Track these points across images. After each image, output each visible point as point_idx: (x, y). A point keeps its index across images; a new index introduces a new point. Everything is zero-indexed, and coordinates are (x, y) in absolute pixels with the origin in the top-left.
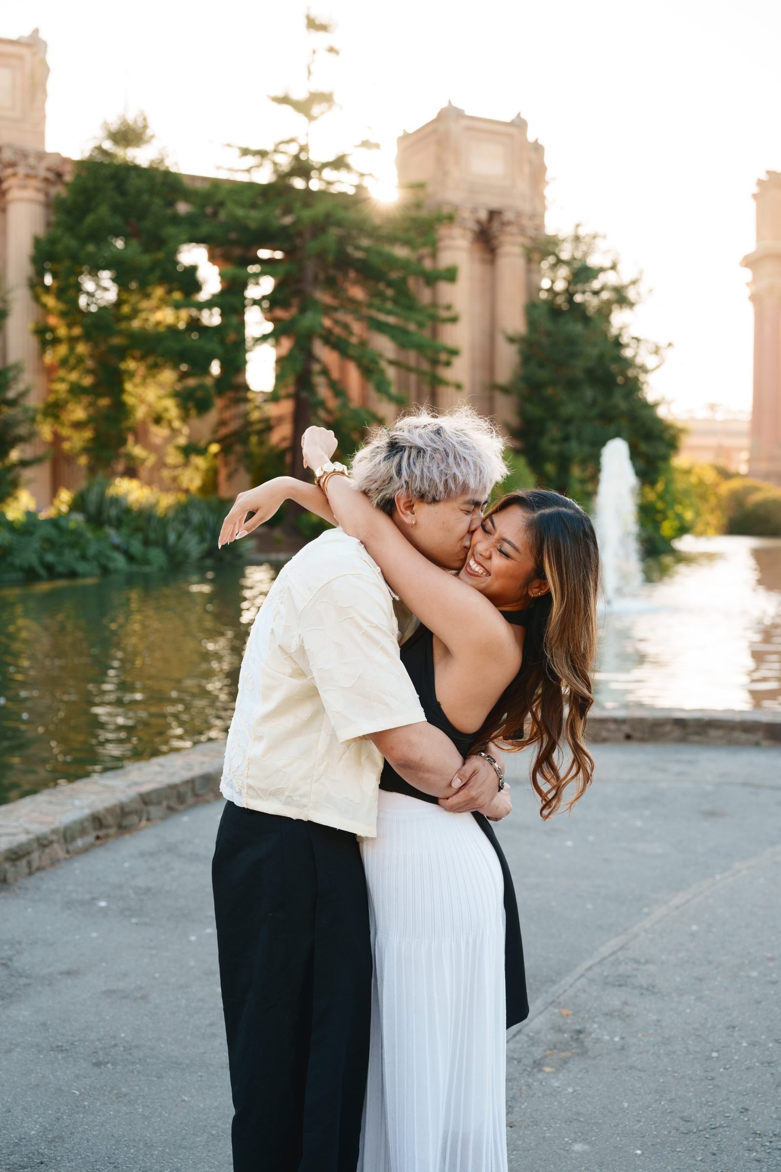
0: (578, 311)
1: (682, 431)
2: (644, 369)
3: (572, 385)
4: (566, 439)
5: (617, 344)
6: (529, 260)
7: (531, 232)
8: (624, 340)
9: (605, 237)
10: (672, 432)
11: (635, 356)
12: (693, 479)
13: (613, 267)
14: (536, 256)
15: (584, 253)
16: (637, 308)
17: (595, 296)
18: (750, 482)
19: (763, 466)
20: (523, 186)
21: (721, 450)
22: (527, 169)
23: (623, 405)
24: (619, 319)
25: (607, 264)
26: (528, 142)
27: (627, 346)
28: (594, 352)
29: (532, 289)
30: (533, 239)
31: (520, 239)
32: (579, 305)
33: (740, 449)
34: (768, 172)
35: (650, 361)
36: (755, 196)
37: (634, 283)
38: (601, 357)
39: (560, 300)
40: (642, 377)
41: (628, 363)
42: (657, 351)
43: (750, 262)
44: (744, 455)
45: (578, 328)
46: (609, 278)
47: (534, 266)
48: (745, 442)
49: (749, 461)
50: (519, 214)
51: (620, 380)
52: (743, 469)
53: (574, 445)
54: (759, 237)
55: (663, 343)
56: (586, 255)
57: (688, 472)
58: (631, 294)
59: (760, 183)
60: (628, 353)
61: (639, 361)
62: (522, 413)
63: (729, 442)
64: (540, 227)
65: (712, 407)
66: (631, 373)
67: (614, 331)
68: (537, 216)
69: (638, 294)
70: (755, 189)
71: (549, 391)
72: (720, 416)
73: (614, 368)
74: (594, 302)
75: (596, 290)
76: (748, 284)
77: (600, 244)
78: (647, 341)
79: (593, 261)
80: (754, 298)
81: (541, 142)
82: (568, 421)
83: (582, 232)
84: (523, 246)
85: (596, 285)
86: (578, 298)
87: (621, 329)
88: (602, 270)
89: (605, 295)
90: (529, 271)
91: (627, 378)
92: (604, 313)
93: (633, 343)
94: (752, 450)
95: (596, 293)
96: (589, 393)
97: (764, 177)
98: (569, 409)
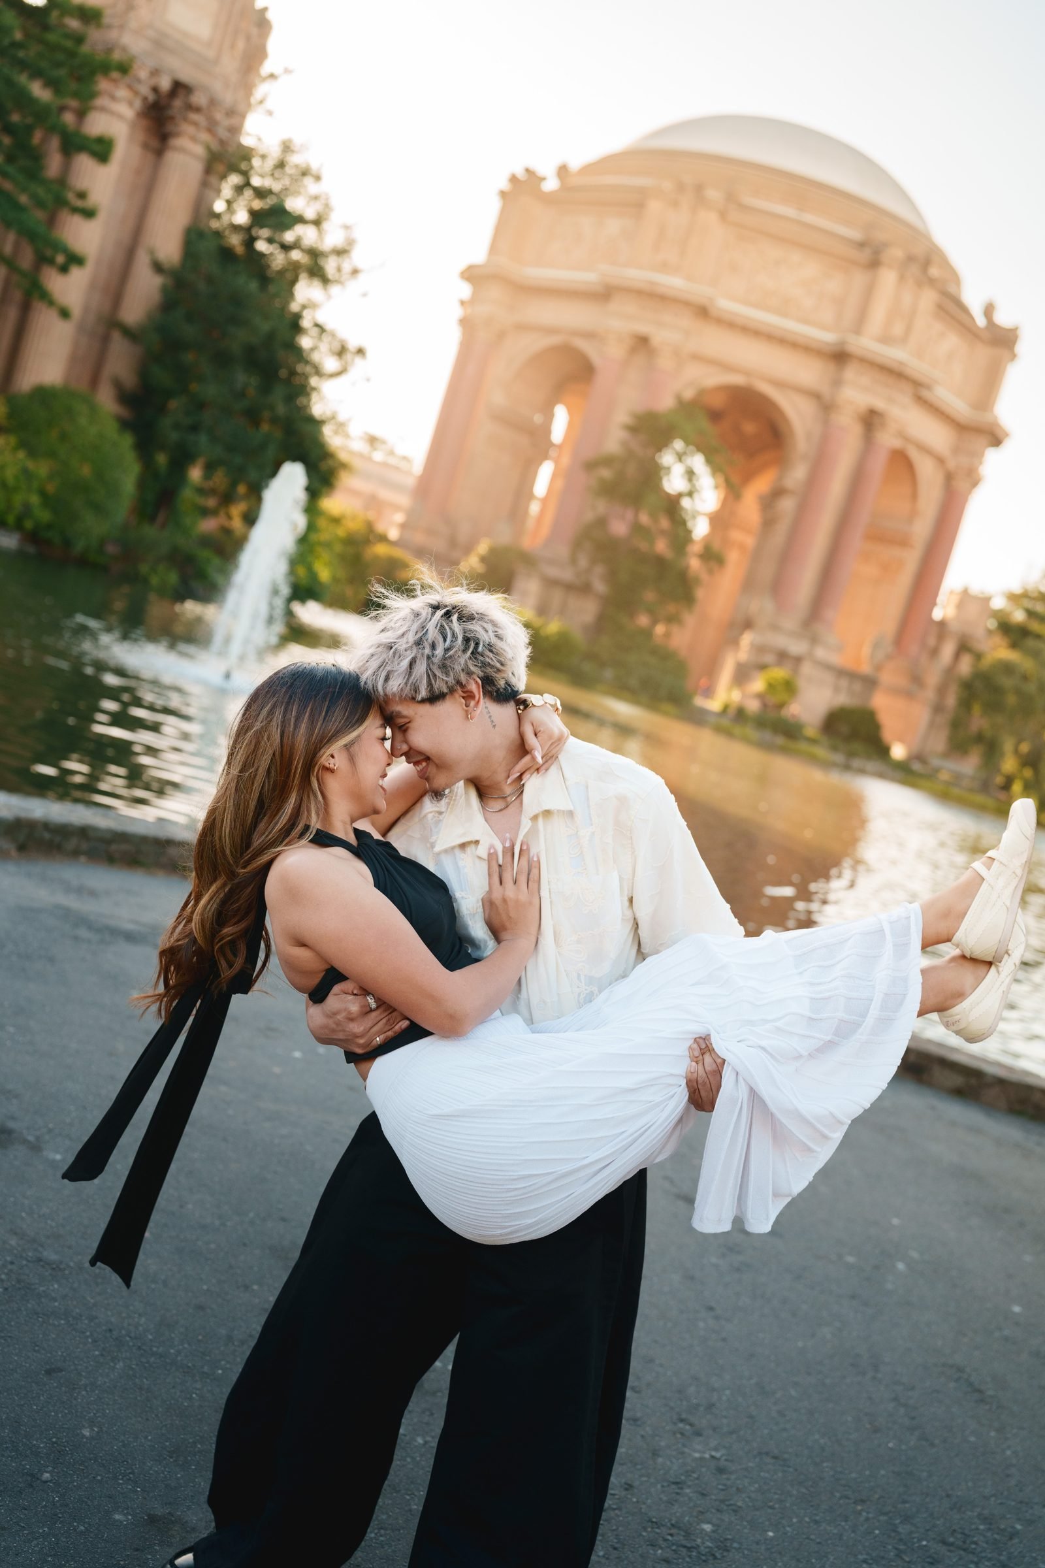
0: (256, 263)
1: (344, 466)
2: (318, 372)
3: (222, 360)
4: (194, 428)
5: (295, 325)
6: (208, 170)
7: (222, 133)
8: (306, 323)
9: (318, 178)
10: (330, 462)
12: (341, 532)
13: (317, 223)
14: (220, 168)
15: (284, 188)
16: (334, 290)
17: (283, 251)
18: (398, 553)
19: (419, 538)
20: (229, 65)
21: (373, 501)
22: (241, 45)
23: (281, 409)
24: (305, 291)
25: (310, 214)
26: (254, 9)
27: (305, 332)
28: (265, 327)
29: (201, 210)
30: (222, 143)
31: (204, 136)
32: (262, 255)
33: (396, 508)
34: (527, 170)
35: (330, 364)
36: (503, 194)
37: (340, 252)
38: (271, 336)
39: (235, 241)
40: (314, 381)
41: (298, 353)
42: (341, 352)
43: (471, 275)
44: (399, 518)
45: (253, 286)
46: (307, 234)
47: (213, 180)
48: (404, 501)
49: (403, 526)
50: (213, 102)
51: (283, 373)
52: (393, 534)
53: (203, 439)
54: (493, 249)
55: (352, 344)
56: (285, 192)
57: (336, 521)
58: (330, 266)
59: (514, 179)
60: (305, 342)
61: (316, 357)
62: (143, 373)
63: (385, 494)
64: (236, 130)
65: (373, 440)
66: (300, 368)
67: (294, 307)
68: (236, 115)
69: (339, 270)
70: (504, 184)
71: (189, 357)
72: (378, 456)
73: (282, 354)
74: (279, 261)
75: (287, 244)
76: (462, 303)
77: (311, 187)
78: (333, 335)
79: (294, 204)
80: (464, 322)
81: (270, 15)
82: (201, 405)
83: (290, 158)
84: (208, 148)
85: (289, 236)
86: (261, 246)
87: (304, 307)
88: (300, 220)
89: (296, 255)
90: (205, 184)
91: (293, 373)
92: (289, 277)
93: (315, 331)
94: (410, 513)
95: (286, 248)
96: (243, 378)
97: (520, 173)
98: (211, 391)
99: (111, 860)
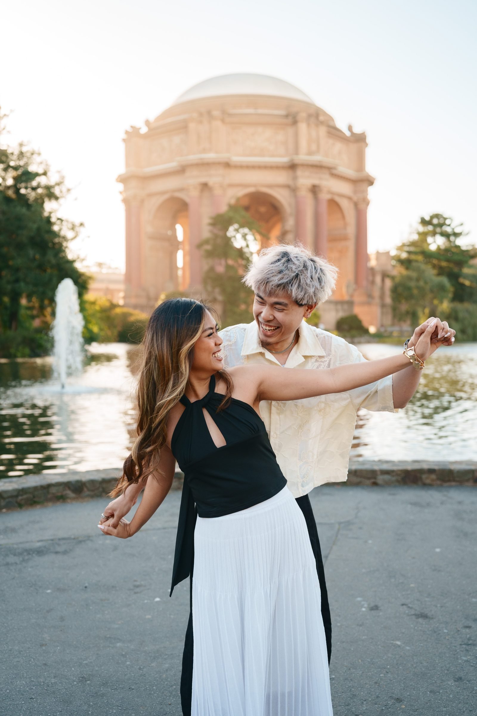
0: (23, 200)
1: (90, 278)
2: (65, 239)
3: (20, 247)
4: (17, 281)
5: (48, 221)
8: (53, 220)
9: (39, 154)
10: (83, 278)
11: (60, 230)
12: (97, 308)
13: (45, 174)
16: (61, 201)
17: (33, 191)
18: (125, 310)
19: (133, 301)
21: (108, 291)
23: (53, 261)
24: (49, 206)
25: (41, 171)
27: (54, 224)
28: (35, 226)
32: (24, 195)
33: (119, 291)
34: (132, 127)
35: (69, 234)
36: (124, 140)
37: (58, 184)
38: (39, 229)
39: (10, 193)
40: (64, 244)
41: (56, 235)
42: (73, 228)
43: (123, 179)
44: (122, 294)
45: (24, 210)
46: (42, 180)
48: (122, 287)
49: (124, 298)
51: (50, 245)
52: (121, 302)
53: (22, 284)
54: (127, 165)
55: (77, 223)
56: (27, 164)
57: (94, 303)
58: (57, 191)
59: (127, 133)
60: (56, 228)
61: (62, 233)
63: (112, 286)
65: (100, 265)
66: (56, 240)
67: (46, 214)
69: (61, 192)
70: (124, 136)
71: (5, 250)
72: (104, 271)
73: (47, 237)
74: (32, 195)
75: (34, 187)
76: (121, 193)
77: (37, 159)
78: (67, 221)
79: (32, 168)
80: (126, 201)
82: (17, 270)
83: (24, 149)
85: (34, 183)
86: (23, 191)
87: (50, 213)
88: (37, 175)
89: (40, 191)
91: (54, 244)
92: (40, 202)
93: (59, 222)
94: (126, 291)
95: (34, 189)
96: (31, 252)
97: (130, 130)
98: (19, 262)
99: (20, 506)
